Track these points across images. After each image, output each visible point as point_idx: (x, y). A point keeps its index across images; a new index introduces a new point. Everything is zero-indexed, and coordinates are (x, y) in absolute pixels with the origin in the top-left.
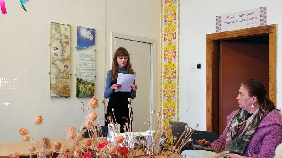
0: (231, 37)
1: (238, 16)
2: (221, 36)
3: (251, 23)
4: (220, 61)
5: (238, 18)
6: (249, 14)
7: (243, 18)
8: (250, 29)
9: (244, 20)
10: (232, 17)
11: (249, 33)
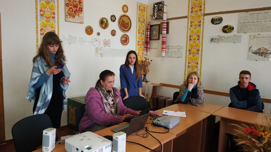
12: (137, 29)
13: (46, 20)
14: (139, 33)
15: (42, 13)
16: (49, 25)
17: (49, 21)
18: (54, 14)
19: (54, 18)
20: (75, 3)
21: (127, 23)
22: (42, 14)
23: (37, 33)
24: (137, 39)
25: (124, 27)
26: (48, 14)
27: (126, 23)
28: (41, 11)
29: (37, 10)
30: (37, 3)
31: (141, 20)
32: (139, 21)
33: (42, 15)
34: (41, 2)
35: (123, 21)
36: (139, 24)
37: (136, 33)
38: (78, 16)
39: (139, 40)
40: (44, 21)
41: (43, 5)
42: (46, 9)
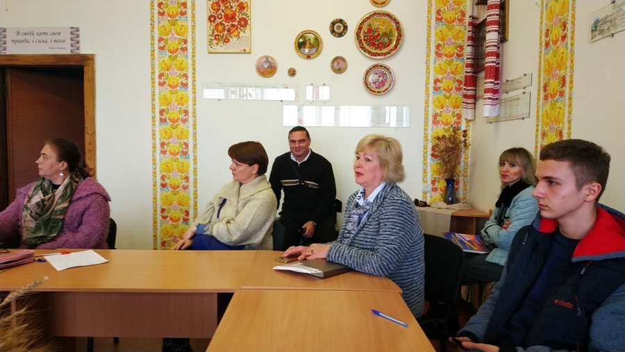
0: (24, 64)
1: (35, 34)
2: (7, 60)
3: (58, 48)
4: (7, 98)
5: (36, 37)
6: (54, 34)
7: (43, 38)
8: (56, 56)
9: (46, 42)
10: (26, 34)
11: (54, 61)
12: (429, 44)
13: (170, 56)
14: (438, 55)
15: (162, 44)
16: (176, 65)
17: (175, 58)
18: (186, 42)
19: (184, 49)
20: (229, 12)
21: (385, 35)
22: (162, 46)
23: (153, 82)
24: (432, 73)
25: (374, 44)
26: (173, 44)
27: (381, 33)
28: (161, 40)
29: (153, 40)
30: (153, 28)
31: (449, 15)
32: (439, 20)
33: (162, 48)
34: (161, 25)
35: (370, 30)
36: (439, 29)
37: (428, 56)
38: (236, 38)
39: (440, 77)
40: (166, 59)
41: (165, 29)
42: (170, 36)
